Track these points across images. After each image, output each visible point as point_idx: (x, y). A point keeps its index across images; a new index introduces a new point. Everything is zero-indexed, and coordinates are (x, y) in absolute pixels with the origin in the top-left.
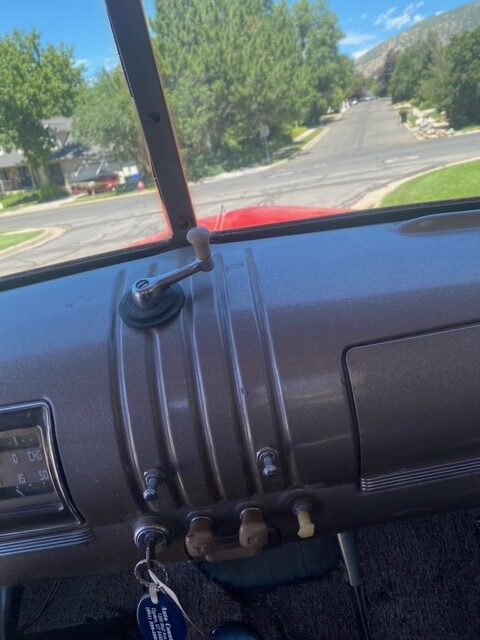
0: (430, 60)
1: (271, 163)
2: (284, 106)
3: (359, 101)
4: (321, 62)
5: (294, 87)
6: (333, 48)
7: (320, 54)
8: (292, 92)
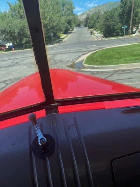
0: (99, 17)
1: (54, 44)
2: (58, 27)
3: (79, 27)
4: (69, 15)
5: (61, 22)
6: (72, 11)
7: (68, 13)
8: (60, 24)
